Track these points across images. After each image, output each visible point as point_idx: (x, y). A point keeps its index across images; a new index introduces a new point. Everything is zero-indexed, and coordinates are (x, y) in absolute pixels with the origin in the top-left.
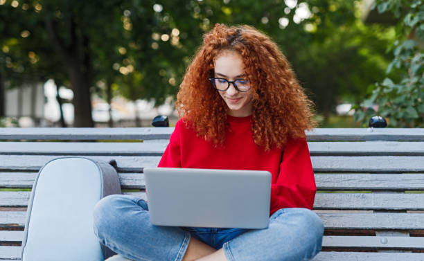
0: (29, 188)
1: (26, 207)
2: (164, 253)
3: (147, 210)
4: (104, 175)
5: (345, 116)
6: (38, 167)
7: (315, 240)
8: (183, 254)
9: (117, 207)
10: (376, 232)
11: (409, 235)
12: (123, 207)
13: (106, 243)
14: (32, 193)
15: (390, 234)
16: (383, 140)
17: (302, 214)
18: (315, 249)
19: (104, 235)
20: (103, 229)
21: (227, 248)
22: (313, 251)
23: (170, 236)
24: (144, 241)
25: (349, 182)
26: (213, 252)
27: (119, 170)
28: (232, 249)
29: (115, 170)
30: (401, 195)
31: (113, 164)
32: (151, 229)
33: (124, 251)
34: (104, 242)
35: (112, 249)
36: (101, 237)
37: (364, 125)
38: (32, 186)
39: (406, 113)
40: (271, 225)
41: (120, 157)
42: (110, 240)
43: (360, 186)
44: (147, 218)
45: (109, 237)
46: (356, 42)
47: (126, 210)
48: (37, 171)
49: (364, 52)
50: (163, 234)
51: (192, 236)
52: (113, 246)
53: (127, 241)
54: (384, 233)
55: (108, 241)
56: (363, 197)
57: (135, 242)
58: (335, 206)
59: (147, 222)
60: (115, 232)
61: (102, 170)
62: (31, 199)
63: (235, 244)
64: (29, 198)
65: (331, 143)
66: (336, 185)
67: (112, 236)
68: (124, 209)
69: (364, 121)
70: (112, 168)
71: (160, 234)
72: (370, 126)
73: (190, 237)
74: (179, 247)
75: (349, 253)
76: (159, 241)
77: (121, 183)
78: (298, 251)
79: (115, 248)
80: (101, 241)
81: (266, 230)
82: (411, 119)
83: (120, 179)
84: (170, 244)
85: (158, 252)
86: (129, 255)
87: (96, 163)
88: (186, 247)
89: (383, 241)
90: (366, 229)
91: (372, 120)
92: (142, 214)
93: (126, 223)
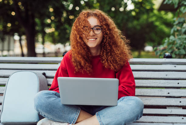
0: (4, 85)
1: (3, 94)
2: (68, 117)
3: (60, 97)
4: (40, 80)
5: (148, 52)
6: (8, 75)
7: (140, 112)
8: (77, 118)
9: (45, 97)
10: (167, 107)
11: (182, 108)
12: (48, 96)
13: (40, 113)
14: (5, 87)
15: (173, 108)
16: (170, 64)
17: (134, 99)
18: (140, 116)
19: (39, 110)
20: (39, 107)
21: (97, 115)
22: (138, 116)
23: (71, 109)
24: (58, 112)
25: (155, 83)
26: (91, 117)
27: (47, 77)
28: (100, 115)
29: (45, 77)
30: (179, 90)
31: (44, 74)
32: (62, 106)
33: (49, 117)
34: (39, 113)
35: (43, 116)
36: (38, 110)
37: (161, 57)
38: (6, 84)
39: (180, 52)
40: (118, 104)
41: (47, 71)
42: (42, 112)
43: (159, 85)
44: (60, 101)
45: (41, 110)
46: (154, 19)
47: (50, 97)
48: (8, 77)
49: (157, 23)
50: (67, 108)
51: (81, 109)
52: (44, 115)
53: (50, 113)
54: (171, 108)
55: (41, 112)
56: (161, 91)
57: (54, 112)
58: (148, 95)
59: (60, 103)
60: (44, 108)
61: (39, 77)
62: (5, 91)
63: (101, 113)
64: (4, 90)
65: (146, 65)
66: (148, 85)
67: (43, 110)
68: (48, 97)
69: (160, 55)
70: (44, 76)
71: (66, 109)
72: (164, 57)
73: (80, 109)
74: (75, 114)
75: (154, 117)
76: (65, 112)
77: (47, 83)
78: (132, 117)
79: (45, 116)
80: (38, 112)
81: (116, 106)
82: (182, 54)
83: (47, 81)
84: (71, 113)
85: (65, 117)
86: (51, 119)
87: (36, 74)
88: (79, 114)
89: (170, 111)
90: (162, 106)
91: (165, 55)
92: (57, 99)
93: (50, 104)
